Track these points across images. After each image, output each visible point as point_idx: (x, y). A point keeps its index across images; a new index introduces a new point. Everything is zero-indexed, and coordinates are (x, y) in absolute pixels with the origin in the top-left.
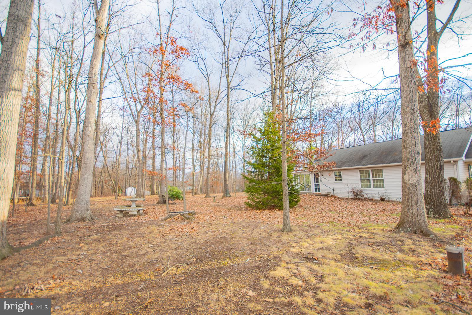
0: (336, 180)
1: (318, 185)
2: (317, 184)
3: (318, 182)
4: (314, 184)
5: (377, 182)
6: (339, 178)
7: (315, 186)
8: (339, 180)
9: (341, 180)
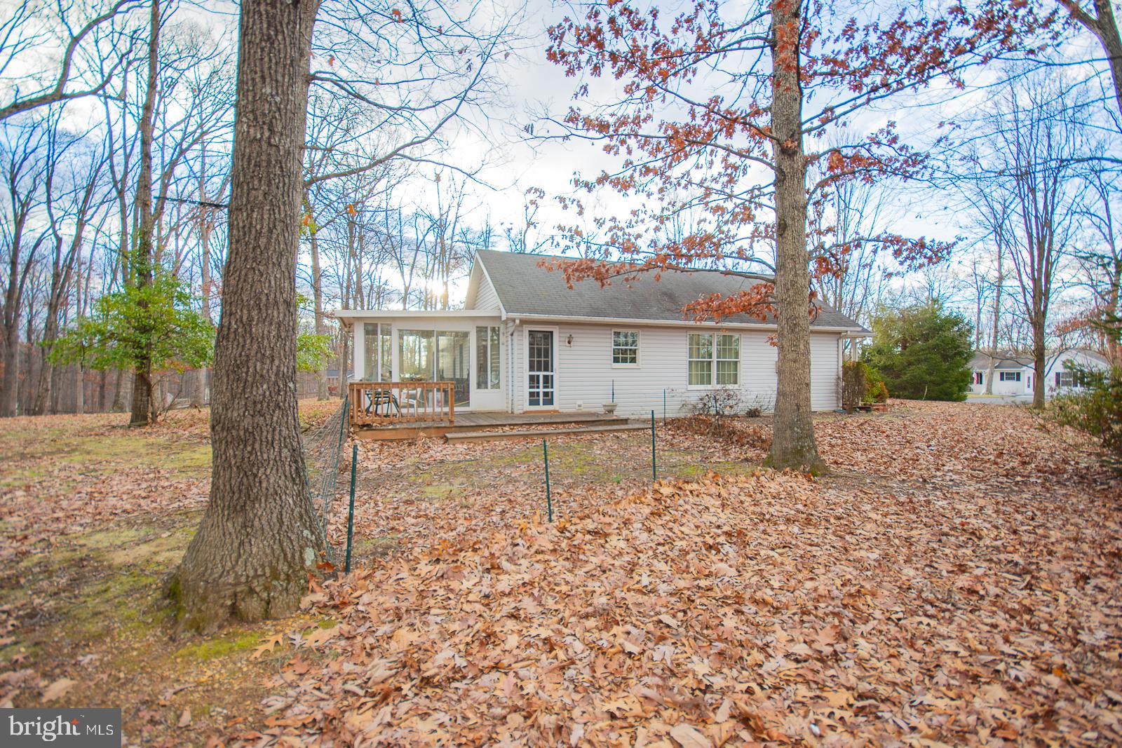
0: (616, 360)
1: (546, 378)
2: (541, 374)
3: (547, 366)
4: (527, 374)
5: (724, 370)
6: (624, 355)
7: (533, 380)
8: (624, 360)
9: (633, 360)
